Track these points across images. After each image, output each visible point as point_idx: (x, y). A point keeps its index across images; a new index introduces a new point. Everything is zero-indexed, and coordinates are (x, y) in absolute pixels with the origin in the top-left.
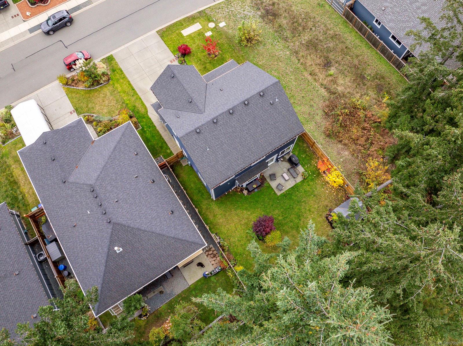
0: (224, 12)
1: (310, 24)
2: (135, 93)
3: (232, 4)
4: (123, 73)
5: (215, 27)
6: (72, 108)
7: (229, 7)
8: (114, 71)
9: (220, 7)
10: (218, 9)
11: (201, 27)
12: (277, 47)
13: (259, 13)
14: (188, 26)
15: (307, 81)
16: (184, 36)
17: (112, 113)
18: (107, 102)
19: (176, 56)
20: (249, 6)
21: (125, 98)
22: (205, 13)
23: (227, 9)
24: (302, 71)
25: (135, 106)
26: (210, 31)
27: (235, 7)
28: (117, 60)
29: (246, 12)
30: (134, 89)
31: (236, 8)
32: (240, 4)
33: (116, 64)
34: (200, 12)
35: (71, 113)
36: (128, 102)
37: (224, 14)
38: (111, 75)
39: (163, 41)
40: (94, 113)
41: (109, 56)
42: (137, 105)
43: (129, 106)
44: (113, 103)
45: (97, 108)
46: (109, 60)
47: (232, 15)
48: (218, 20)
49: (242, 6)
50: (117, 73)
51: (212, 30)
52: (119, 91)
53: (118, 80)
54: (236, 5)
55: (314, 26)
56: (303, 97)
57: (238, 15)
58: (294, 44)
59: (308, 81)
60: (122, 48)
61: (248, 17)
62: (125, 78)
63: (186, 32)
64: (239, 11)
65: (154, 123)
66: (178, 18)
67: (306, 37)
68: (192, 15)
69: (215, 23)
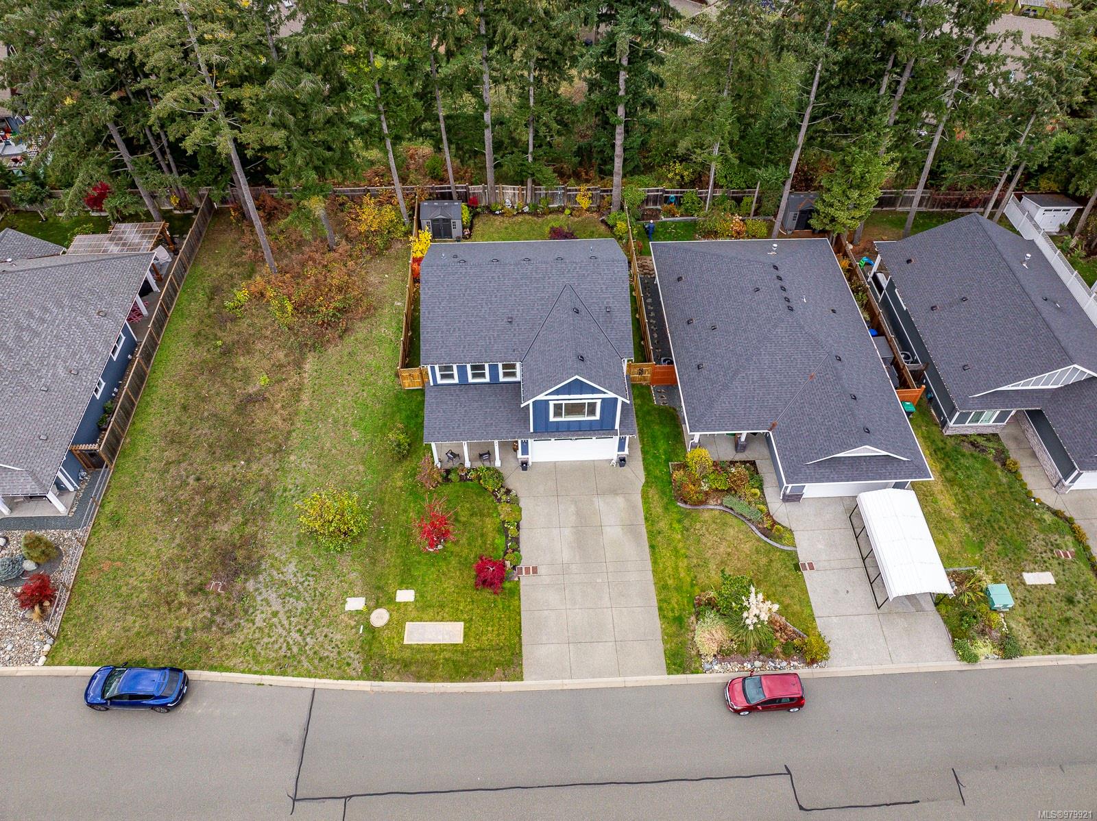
0: (321, 639)
1: (184, 495)
2: (652, 535)
3: (282, 653)
4: (660, 601)
5: (377, 606)
6: (806, 574)
7: (295, 649)
8: (679, 621)
9: (316, 661)
10: (327, 657)
11: (408, 625)
12: (300, 481)
13: (251, 585)
14: (435, 649)
15: (317, 393)
16: (462, 623)
17: (718, 521)
18: (722, 550)
19: (516, 579)
20: (253, 622)
21: (680, 536)
22: (366, 668)
23: (307, 644)
24: (306, 413)
25: (666, 508)
26: (397, 600)
27: (281, 640)
28: (660, 647)
29: (276, 606)
30: (652, 547)
31: (284, 633)
32: (266, 640)
33: (667, 637)
34: (377, 676)
35: (812, 567)
36: (676, 526)
38: (690, 614)
39: (520, 639)
40: (759, 540)
41: (678, 672)
42: (660, 510)
43: (676, 516)
44: (709, 540)
45: (747, 547)
46: (681, 660)
47: (310, 621)
48: (353, 623)
49: (266, 631)
50: (673, 610)
51: (391, 600)
52: (685, 560)
53: (678, 589)
54: (276, 646)
55: (184, 484)
56: (349, 374)
57: (299, 611)
58: (261, 470)
59: (314, 392)
60: (635, 678)
61: (283, 590)
62: (662, 587)
63: (449, 633)
64: (286, 622)
65: (641, 459)
66: (442, 694)
67: (224, 472)
68: (402, 681)
69: (368, 619)
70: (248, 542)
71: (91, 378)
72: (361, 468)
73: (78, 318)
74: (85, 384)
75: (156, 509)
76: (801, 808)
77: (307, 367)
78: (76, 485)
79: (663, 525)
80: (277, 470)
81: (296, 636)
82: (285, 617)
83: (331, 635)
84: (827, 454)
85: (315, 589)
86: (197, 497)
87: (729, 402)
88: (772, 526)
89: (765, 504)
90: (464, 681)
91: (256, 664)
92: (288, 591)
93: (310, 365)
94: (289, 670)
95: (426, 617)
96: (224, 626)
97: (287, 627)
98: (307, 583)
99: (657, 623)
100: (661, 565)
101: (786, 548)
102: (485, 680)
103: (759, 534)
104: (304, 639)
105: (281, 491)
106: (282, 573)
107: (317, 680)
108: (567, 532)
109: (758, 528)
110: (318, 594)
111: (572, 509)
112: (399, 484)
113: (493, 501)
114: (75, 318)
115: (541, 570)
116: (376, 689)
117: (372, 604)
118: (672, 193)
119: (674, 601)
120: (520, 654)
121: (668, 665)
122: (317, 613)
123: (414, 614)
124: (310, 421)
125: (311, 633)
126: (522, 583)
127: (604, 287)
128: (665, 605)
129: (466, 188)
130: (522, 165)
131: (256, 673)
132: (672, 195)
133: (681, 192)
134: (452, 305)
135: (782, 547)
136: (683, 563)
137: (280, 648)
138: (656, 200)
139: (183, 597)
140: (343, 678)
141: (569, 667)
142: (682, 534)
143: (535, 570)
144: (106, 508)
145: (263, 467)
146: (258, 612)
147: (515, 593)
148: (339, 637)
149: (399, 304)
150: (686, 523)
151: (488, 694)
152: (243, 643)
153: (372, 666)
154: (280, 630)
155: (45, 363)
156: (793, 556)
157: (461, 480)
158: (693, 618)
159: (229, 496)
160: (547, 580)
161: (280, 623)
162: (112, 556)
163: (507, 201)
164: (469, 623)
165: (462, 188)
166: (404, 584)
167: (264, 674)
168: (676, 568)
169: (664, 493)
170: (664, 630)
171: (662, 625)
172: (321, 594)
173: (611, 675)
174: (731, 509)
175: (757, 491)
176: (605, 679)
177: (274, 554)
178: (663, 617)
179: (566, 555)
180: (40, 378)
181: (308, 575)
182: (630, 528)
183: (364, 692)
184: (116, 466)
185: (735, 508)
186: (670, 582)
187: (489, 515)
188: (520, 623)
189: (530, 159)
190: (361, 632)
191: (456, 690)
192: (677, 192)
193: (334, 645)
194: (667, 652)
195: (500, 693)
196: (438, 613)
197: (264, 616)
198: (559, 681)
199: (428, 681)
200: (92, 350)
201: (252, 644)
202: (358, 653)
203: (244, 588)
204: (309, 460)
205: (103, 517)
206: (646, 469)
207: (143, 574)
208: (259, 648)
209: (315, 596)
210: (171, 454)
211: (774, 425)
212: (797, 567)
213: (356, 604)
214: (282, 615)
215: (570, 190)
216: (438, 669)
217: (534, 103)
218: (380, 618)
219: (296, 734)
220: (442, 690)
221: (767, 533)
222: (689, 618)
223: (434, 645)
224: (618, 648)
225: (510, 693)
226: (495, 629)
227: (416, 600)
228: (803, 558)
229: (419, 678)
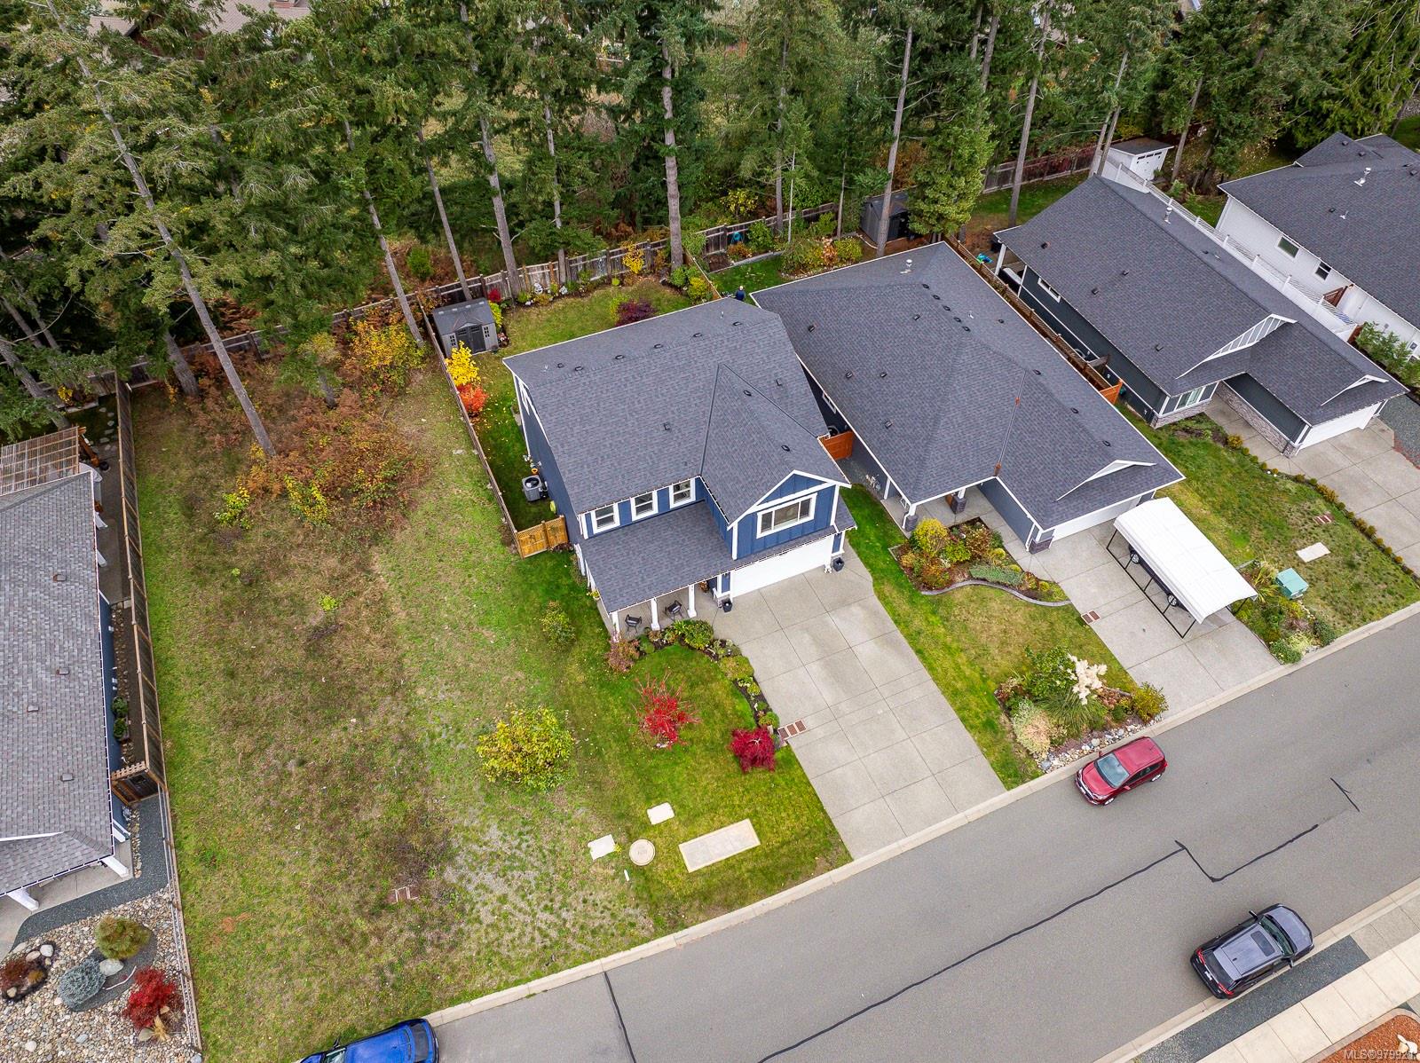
0: (580, 907)
1: (292, 789)
2: (913, 638)
3: (538, 945)
4: (958, 710)
5: (632, 838)
6: (1094, 625)
7: (553, 933)
8: (989, 725)
9: (589, 937)
10: (601, 926)
11: (683, 848)
12: (447, 717)
13: (450, 875)
14: (730, 864)
15: (409, 598)
16: (748, 821)
17: (975, 598)
18: (995, 629)
19: (785, 744)
20: (479, 921)
21: (943, 630)
22: (656, 920)
23: (565, 921)
24: (408, 629)
25: (912, 603)
26: (653, 823)
27: (529, 929)
28: (984, 763)
29: (499, 888)
30: (918, 652)
31: (529, 919)
32: (508, 937)
33: (987, 749)
34: (675, 925)
35: (1096, 617)
36: (932, 619)
37: (585, 901)
38: (997, 713)
39: (825, 813)
40: (1028, 605)
41: (1017, 784)
42: (906, 607)
43: (927, 608)
44: (976, 622)
45: (1019, 618)
46: (1014, 769)
47: (554, 890)
48: (611, 872)
49: (502, 925)
50: (977, 716)
51: (646, 827)
52: (962, 654)
53: (971, 689)
54: (526, 940)
55: (284, 776)
56: (440, 561)
57: (533, 883)
58: (386, 721)
59: (403, 598)
60: (975, 809)
61: (498, 864)
62: (953, 694)
63: (737, 838)
64: (523, 905)
65: (856, 555)
66: (767, 914)
67: (336, 740)
68: (710, 918)
69: (629, 860)
70: (418, 819)
71: (90, 673)
72: (521, 675)
73: (30, 594)
74: (86, 683)
75: (264, 823)
76: (1213, 880)
77: (377, 567)
78: (125, 831)
79: (918, 623)
80: (408, 714)
81: (546, 915)
82: (519, 899)
83: (592, 898)
84: (1076, 483)
85: (540, 849)
86: (313, 787)
87: (942, 457)
88: (1037, 584)
89: (1015, 563)
90: (785, 888)
91: (512, 973)
92: (507, 865)
93: (380, 563)
94: (560, 962)
95: (700, 830)
96: (442, 941)
97: (528, 909)
98: (524, 845)
99: (967, 738)
100: (940, 670)
101: (1060, 604)
102: (809, 877)
103: (1025, 598)
104: (559, 916)
105: (428, 739)
106: (485, 844)
107: (603, 960)
108: (815, 668)
109: (1022, 592)
110: (546, 853)
111: (807, 638)
112: (580, 678)
113: (708, 661)
114: (25, 594)
115: (808, 723)
116: (684, 941)
117: (623, 839)
118: (735, 229)
119: (973, 705)
120: (833, 832)
121: (1003, 780)
122: (558, 877)
123: (683, 831)
124: (417, 637)
125: (564, 904)
126: (793, 747)
127: (764, 356)
128: (966, 713)
129: (480, 280)
130: (551, 234)
131: (516, 983)
132: (736, 232)
133: (746, 226)
134: (588, 427)
135: (1056, 605)
136: (962, 659)
137: (533, 939)
138: (716, 243)
139: (362, 925)
140: (635, 944)
141: (896, 825)
142: (944, 626)
143: (801, 726)
144: (187, 848)
145: (385, 717)
146: (478, 906)
147: (791, 761)
148: (602, 896)
149: (459, 452)
150: (942, 611)
151: (821, 892)
152: (478, 953)
153: (664, 915)
154: (521, 917)
155: (16, 671)
156: (1070, 610)
157: (656, 649)
158: (1003, 717)
159: (358, 770)
160: (820, 732)
161: (515, 908)
162: (228, 910)
163: (536, 285)
164: (754, 817)
165: (475, 281)
166: (652, 799)
167: (529, 980)
168: (957, 667)
169: (901, 586)
170: (979, 742)
171: (973, 737)
172: (550, 851)
173: (948, 815)
174: (984, 580)
175: (1001, 550)
176: (944, 822)
177: (461, 823)
178: (970, 727)
179: (827, 696)
180: (18, 695)
181: (521, 834)
182: (883, 638)
183: (670, 950)
184: (171, 785)
185: (988, 577)
186: (959, 685)
187: (713, 679)
188: (816, 795)
189: (559, 225)
190: (628, 879)
191: (781, 903)
192: (741, 227)
193: (601, 909)
194: (995, 765)
195: (834, 886)
196: (712, 820)
197: (489, 907)
198: (895, 845)
199: (743, 905)
200: (70, 632)
201: (492, 949)
202: (637, 905)
203: (444, 882)
204: (445, 687)
205: (187, 861)
206: (867, 564)
207: (288, 916)
208: (504, 950)
209: (545, 857)
210: (242, 742)
211: (998, 468)
212: (1081, 622)
213: (603, 846)
214: (511, 897)
215: (613, 254)
216: (746, 886)
217: (556, 149)
218: (642, 852)
219: (612, 1037)
220: (765, 909)
221: (1032, 594)
222: (999, 718)
223: (728, 859)
224: (941, 782)
225: (846, 880)
226: (790, 812)
227: (677, 814)
228: (1083, 609)
229: (729, 907)
